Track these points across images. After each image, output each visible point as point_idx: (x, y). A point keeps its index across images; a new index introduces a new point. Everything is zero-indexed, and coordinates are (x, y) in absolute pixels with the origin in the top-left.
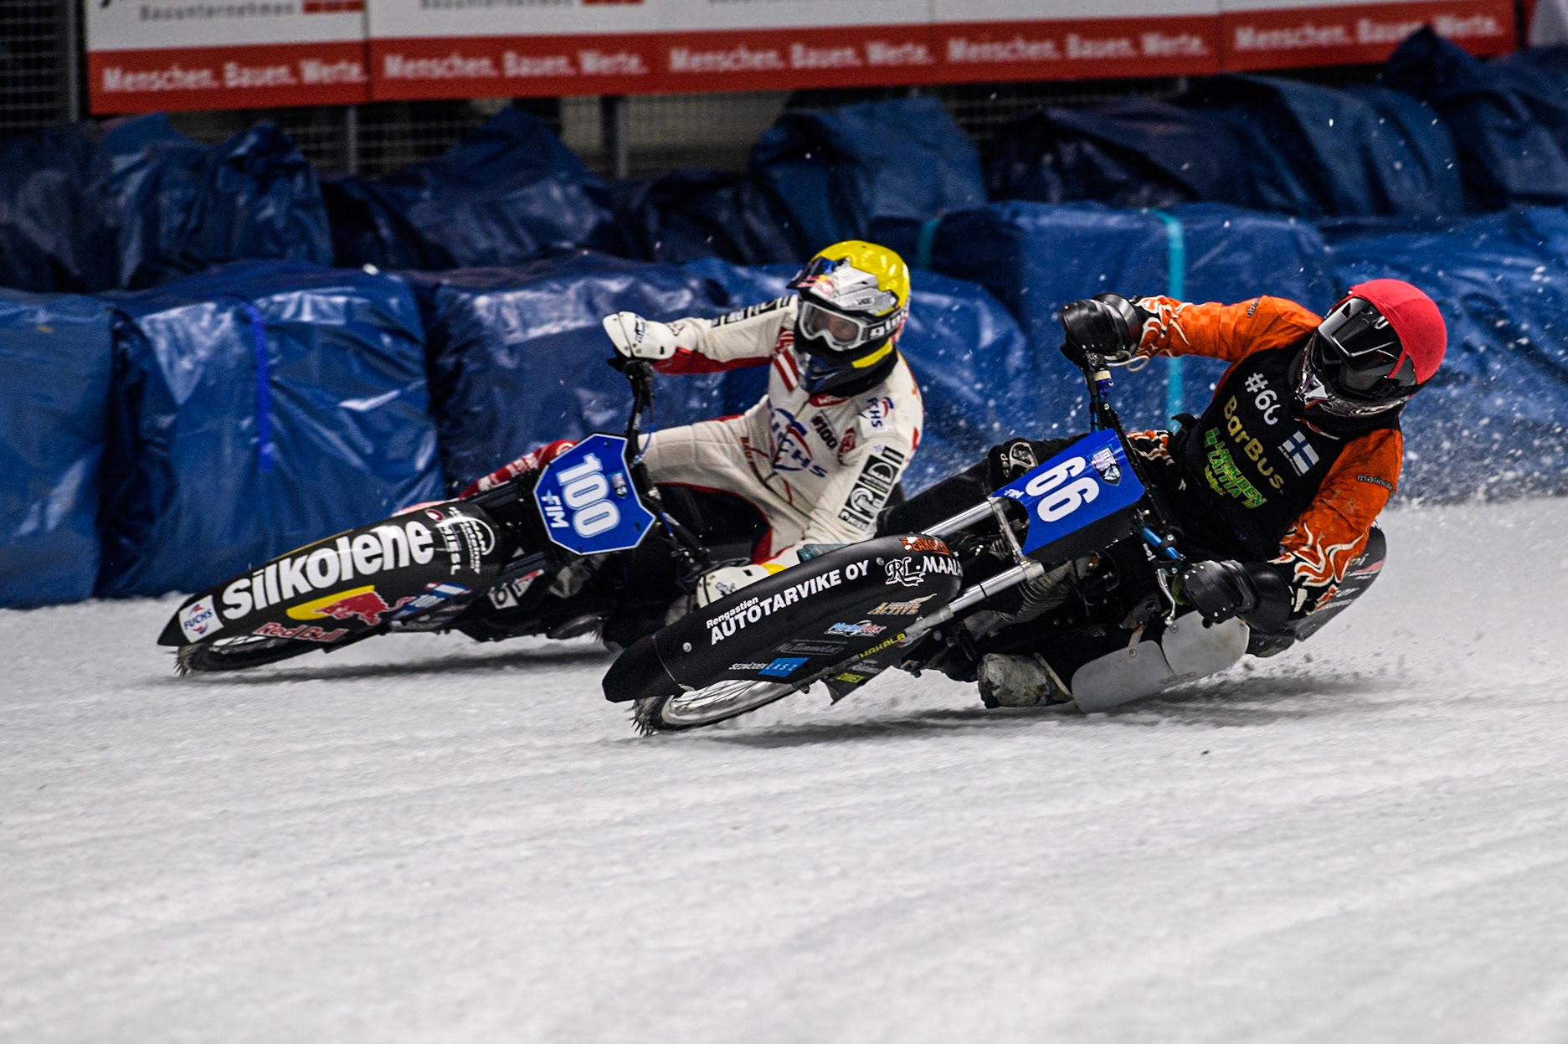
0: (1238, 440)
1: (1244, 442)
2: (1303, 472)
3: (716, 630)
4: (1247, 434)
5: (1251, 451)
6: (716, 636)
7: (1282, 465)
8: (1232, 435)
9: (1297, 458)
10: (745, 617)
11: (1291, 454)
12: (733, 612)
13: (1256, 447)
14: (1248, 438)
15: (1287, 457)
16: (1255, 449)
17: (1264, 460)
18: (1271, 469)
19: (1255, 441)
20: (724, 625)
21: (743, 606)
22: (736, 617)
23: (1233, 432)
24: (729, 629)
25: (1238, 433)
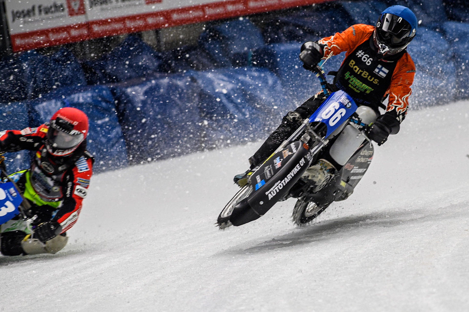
0: (358, 73)
1: (361, 73)
2: (385, 76)
3: (270, 195)
4: (362, 70)
5: (364, 75)
6: (270, 197)
7: (376, 76)
8: (356, 72)
9: (381, 73)
10: (278, 188)
11: (378, 73)
12: (273, 187)
13: (366, 73)
14: (362, 71)
15: (377, 74)
16: (365, 74)
17: (370, 77)
18: (373, 78)
19: (365, 72)
20: (272, 192)
21: (276, 184)
22: (275, 189)
23: (356, 71)
24: (274, 193)
25: (359, 71)
